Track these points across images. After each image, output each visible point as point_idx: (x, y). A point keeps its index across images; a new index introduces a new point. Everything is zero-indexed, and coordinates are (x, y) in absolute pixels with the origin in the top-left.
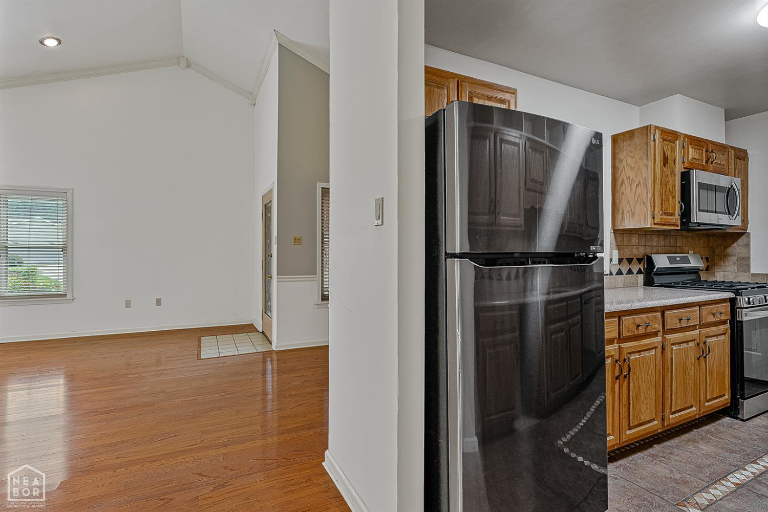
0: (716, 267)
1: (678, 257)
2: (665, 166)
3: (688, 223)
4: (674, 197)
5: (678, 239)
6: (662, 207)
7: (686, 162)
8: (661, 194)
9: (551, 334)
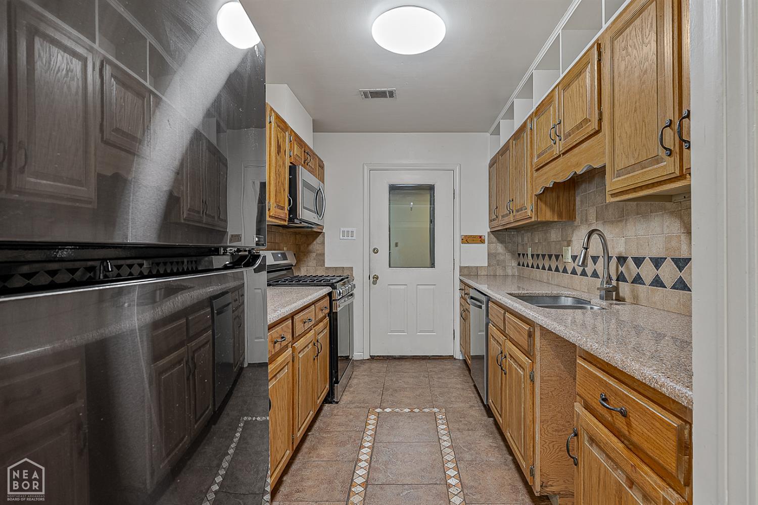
0: (301, 263)
1: (279, 253)
2: (279, 155)
3: (294, 219)
4: (284, 190)
5: (277, 235)
6: (276, 199)
7: (292, 157)
8: (276, 186)
9: (160, 374)
